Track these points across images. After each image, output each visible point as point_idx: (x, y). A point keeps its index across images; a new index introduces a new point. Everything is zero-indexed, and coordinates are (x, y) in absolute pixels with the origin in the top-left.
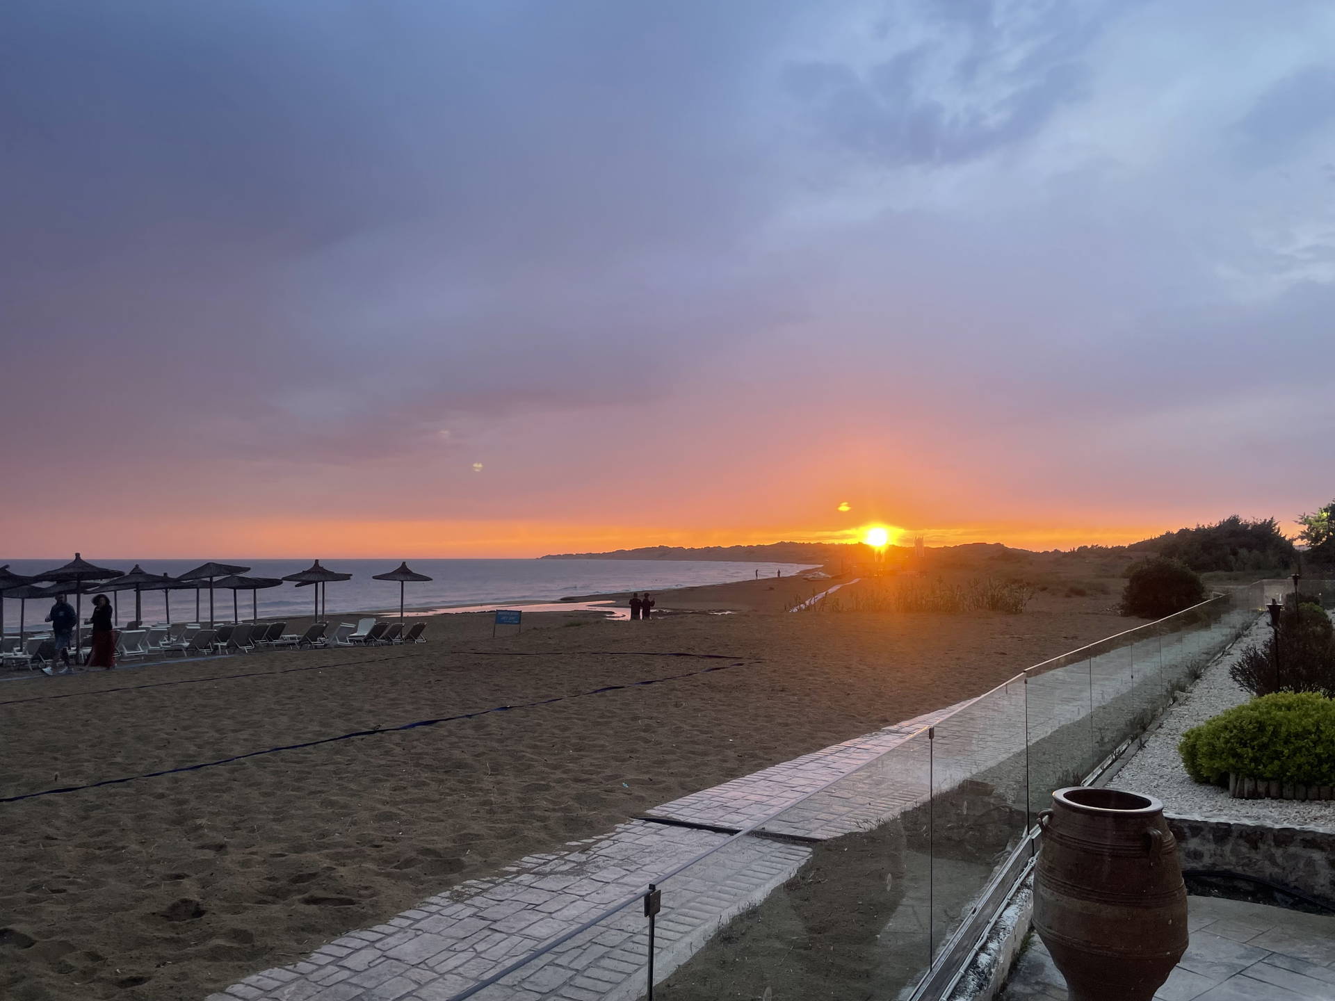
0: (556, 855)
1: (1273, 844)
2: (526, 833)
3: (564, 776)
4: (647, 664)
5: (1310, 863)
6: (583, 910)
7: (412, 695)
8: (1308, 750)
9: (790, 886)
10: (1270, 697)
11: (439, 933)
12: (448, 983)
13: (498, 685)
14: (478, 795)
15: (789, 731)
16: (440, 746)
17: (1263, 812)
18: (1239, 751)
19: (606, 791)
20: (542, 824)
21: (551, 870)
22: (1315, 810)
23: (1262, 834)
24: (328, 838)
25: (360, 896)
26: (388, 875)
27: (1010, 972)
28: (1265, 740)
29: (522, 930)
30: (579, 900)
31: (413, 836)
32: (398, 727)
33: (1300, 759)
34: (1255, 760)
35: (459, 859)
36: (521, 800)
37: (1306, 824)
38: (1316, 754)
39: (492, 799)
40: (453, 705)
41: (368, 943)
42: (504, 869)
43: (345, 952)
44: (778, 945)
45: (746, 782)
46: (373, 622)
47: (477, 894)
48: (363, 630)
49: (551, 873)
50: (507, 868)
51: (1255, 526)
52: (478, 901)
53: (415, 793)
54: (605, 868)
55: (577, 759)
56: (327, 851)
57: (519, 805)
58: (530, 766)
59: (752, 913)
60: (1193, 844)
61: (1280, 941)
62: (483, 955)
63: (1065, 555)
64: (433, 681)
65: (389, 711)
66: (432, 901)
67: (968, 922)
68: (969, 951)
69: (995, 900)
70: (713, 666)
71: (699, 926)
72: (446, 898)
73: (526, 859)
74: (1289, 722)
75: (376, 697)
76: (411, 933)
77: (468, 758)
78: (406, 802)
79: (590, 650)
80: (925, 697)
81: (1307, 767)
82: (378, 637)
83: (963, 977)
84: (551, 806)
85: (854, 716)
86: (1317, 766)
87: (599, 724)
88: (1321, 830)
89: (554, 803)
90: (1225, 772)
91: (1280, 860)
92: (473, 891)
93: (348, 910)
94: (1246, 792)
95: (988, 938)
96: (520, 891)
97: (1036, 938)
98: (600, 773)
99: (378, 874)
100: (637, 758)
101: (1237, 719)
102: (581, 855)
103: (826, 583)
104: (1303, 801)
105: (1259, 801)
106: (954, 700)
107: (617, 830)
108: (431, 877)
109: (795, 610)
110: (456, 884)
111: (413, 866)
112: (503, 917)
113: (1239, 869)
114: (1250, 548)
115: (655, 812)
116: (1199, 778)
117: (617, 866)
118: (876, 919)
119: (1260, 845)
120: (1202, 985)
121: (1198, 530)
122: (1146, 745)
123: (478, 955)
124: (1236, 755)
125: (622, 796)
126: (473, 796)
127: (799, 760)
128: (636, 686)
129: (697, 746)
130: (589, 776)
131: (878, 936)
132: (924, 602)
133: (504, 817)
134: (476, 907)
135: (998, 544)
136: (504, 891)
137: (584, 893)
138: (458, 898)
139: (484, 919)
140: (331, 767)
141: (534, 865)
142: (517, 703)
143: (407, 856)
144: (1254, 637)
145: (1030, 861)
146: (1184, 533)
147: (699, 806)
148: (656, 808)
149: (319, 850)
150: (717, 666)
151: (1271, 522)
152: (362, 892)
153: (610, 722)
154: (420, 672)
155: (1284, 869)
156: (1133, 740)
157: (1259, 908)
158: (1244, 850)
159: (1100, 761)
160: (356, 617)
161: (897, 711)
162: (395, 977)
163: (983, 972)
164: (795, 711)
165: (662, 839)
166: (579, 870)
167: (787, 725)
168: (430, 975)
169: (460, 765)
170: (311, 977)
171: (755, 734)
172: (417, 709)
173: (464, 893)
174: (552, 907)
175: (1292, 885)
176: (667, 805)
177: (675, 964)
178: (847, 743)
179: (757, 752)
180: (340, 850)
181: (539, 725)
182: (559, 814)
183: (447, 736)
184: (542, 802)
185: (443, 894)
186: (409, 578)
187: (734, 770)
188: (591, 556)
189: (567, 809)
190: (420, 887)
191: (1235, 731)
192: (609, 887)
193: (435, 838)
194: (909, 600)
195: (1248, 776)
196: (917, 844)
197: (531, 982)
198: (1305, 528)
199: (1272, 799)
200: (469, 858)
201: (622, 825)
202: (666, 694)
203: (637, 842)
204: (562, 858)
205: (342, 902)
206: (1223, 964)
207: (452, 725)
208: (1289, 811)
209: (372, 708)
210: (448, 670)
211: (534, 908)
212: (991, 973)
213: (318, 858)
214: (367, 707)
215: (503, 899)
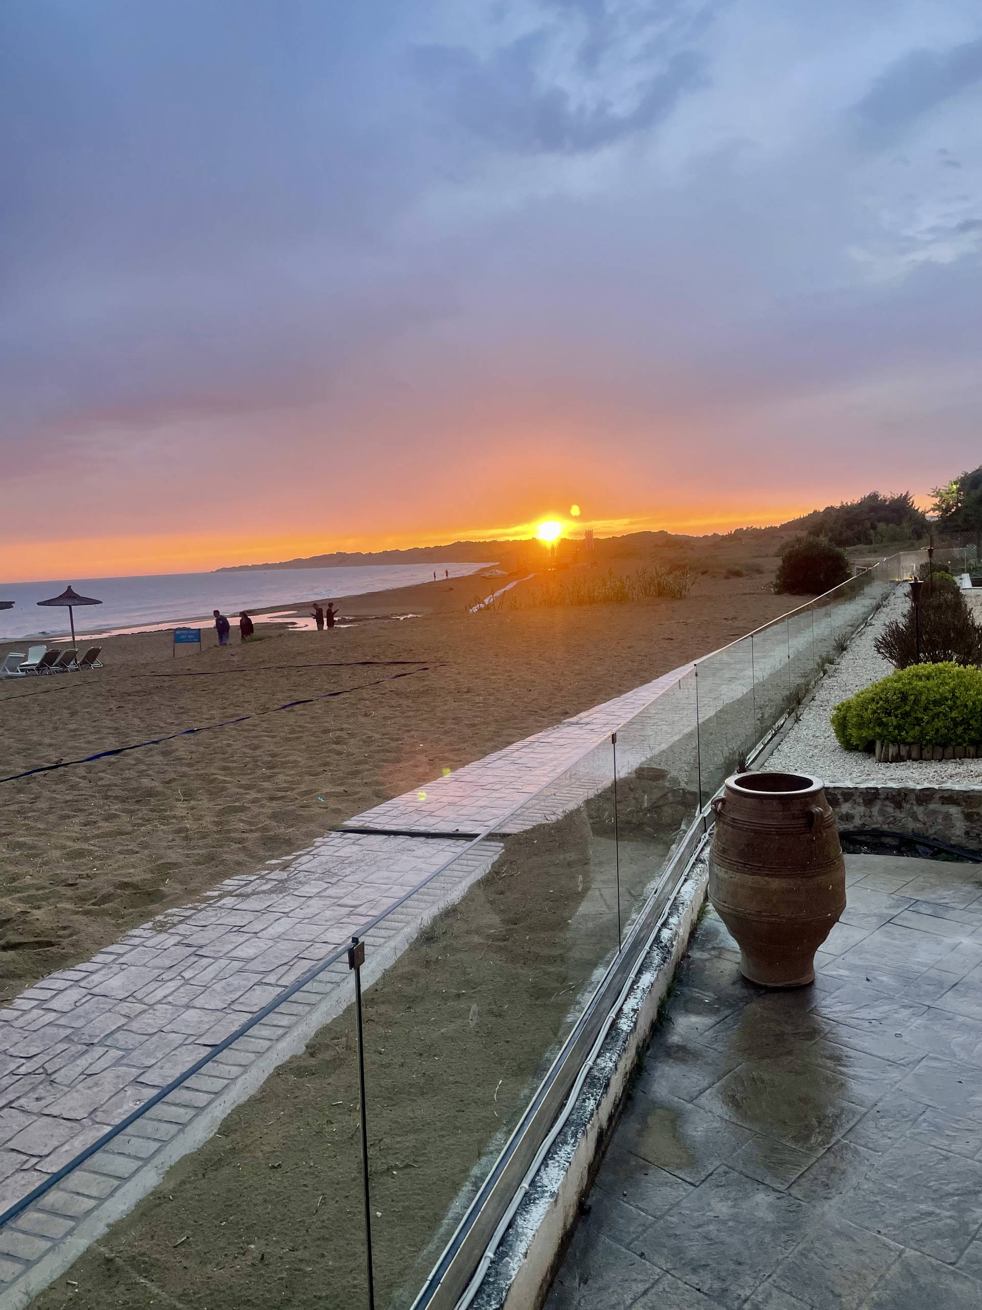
0: (258, 875)
1: (915, 802)
2: (225, 856)
3: (259, 796)
4: (334, 676)
5: (947, 817)
6: (288, 926)
7: (94, 724)
8: (945, 715)
9: (486, 882)
10: (911, 669)
11: (144, 965)
12: (158, 1013)
13: (182, 708)
14: (172, 823)
15: (477, 732)
16: (128, 775)
17: (907, 773)
18: (884, 720)
19: (301, 807)
20: (240, 846)
21: (254, 890)
22: (950, 767)
23: (906, 795)
24: (19, 881)
25: (60, 937)
26: (87, 913)
27: (689, 941)
28: (908, 708)
29: (228, 953)
30: (283, 917)
31: (108, 871)
32: (83, 759)
33: (938, 724)
34: (899, 727)
35: (158, 890)
36: (217, 824)
37: (943, 782)
38: (952, 718)
39: (188, 826)
40: (138, 731)
41: (72, 983)
42: (205, 894)
43: (50, 994)
44: (476, 939)
45: (439, 785)
46: (42, 650)
47: (180, 922)
48: (35, 658)
49: (254, 893)
50: (209, 893)
51: (893, 501)
52: (181, 928)
53: (106, 826)
54: (306, 883)
55: (271, 777)
56: (19, 895)
57: (215, 829)
58: (224, 789)
59: (450, 913)
60: (845, 808)
61: (923, 889)
62: (191, 982)
63: (723, 538)
64: (114, 709)
65: (70, 744)
66: (134, 934)
67: (651, 902)
68: (653, 928)
69: (674, 878)
70: (400, 673)
71: (402, 929)
72: (149, 929)
73: (227, 882)
74: (928, 691)
75: (56, 729)
76: (116, 968)
77: (157, 785)
78: (97, 836)
79: (275, 665)
80: (601, 687)
81: (945, 731)
82: (51, 664)
83: (648, 953)
84: (248, 827)
85: (536, 712)
86: (952, 729)
87: (289, 740)
88: (957, 787)
89: (251, 824)
90: (872, 740)
91: (921, 817)
92: (176, 919)
93: (48, 953)
94: (890, 757)
95: (669, 914)
96: (223, 914)
97: (710, 907)
98: (294, 789)
99: (77, 913)
100: (331, 771)
101: (882, 691)
102: (282, 872)
103: (505, 580)
104: (940, 761)
105: (902, 764)
106: (628, 688)
107: (316, 844)
108: (131, 910)
109: (475, 609)
110: (157, 914)
111: (112, 901)
112: (208, 942)
113: (885, 827)
114: (887, 521)
115: (352, 823)
116: (848, 746)
117: (319, 880)
118: (566, 905)
119: (904, 805)
120: (857, 935)
121: (842, 507)
122: (801, 718)
123: (187, 982)
124: (881, 724)
125: (318, 810)
126: (168, 824)
127: (488, 759)
128: (325, 698)
129: (389, 754)
130: (283, 794)
131: (569, 921)
132: (596, 594)
133: (201, 843)
134: (180, 935)
135: (662, 532)
136: (207, 916)
137: (287, 910)
138: (161, 928)
139: (189, 946)
140: (15, 807)
141: (236, 887)
142: (204, 725)
143: (104, 892)
144: (893, 607)
145: (703, 837)
146: (829, 510)
147: (395, 813)
148: (352, 818)
149: (10, 895)
150: (404, 672)
151: (906, 496)
152: (61, 933)
153: (302, 737)
154: (100, 699)
155: (924, 824)
156: (789, 714)
157: (903, 861)
158: (890, 810)
159: (761, 737)
160: (24, 645)
161: (575, 703)
162: (104, 1013)
163: (666, 946)
164: (481, 711)
165: (361, 849)
166: (281, 888)
167: (474, 725)
168: (139, 1007)
169: (151, 793)
170: (17, 1024)
171: (444, 737)
172: (100, 739)
173: (166, 923)
174: (257, 927)
175: (932, 837)
176: (364, 814)
177: (382, 968)
178: (531, 738)
179: (447, 754)
180: (33, 892)
181: (229, 745)
182: (257, 835)
183: (135, 765)
184: (237, 823)
185: (145, 926)
186: (76, 602)
187: (426, 774)
188: (266, 566)
189: (265, 829)
190: (120, 921)
191: (881, 702)
192: (312, 902)
193: (132, 871)
194: (582, 593)
195: (893, 742)
196: (600, 830)
197: (240, 1003)
198: (937, 500)
199: (913, 760)
200: (168, 887)
201: (320, 839)
202: (354, 704)
203: (337, 854)
204: (262, 877)
205: (40, 944)
206: (875, 915)
207: (137, 753)
208: (928, 771)
209: (53, 741)
210: (129, 695)
211: (239, 929)
212: (672, 946)
213: (10, 903)
214: (47, 741)
215: (207, 924)
